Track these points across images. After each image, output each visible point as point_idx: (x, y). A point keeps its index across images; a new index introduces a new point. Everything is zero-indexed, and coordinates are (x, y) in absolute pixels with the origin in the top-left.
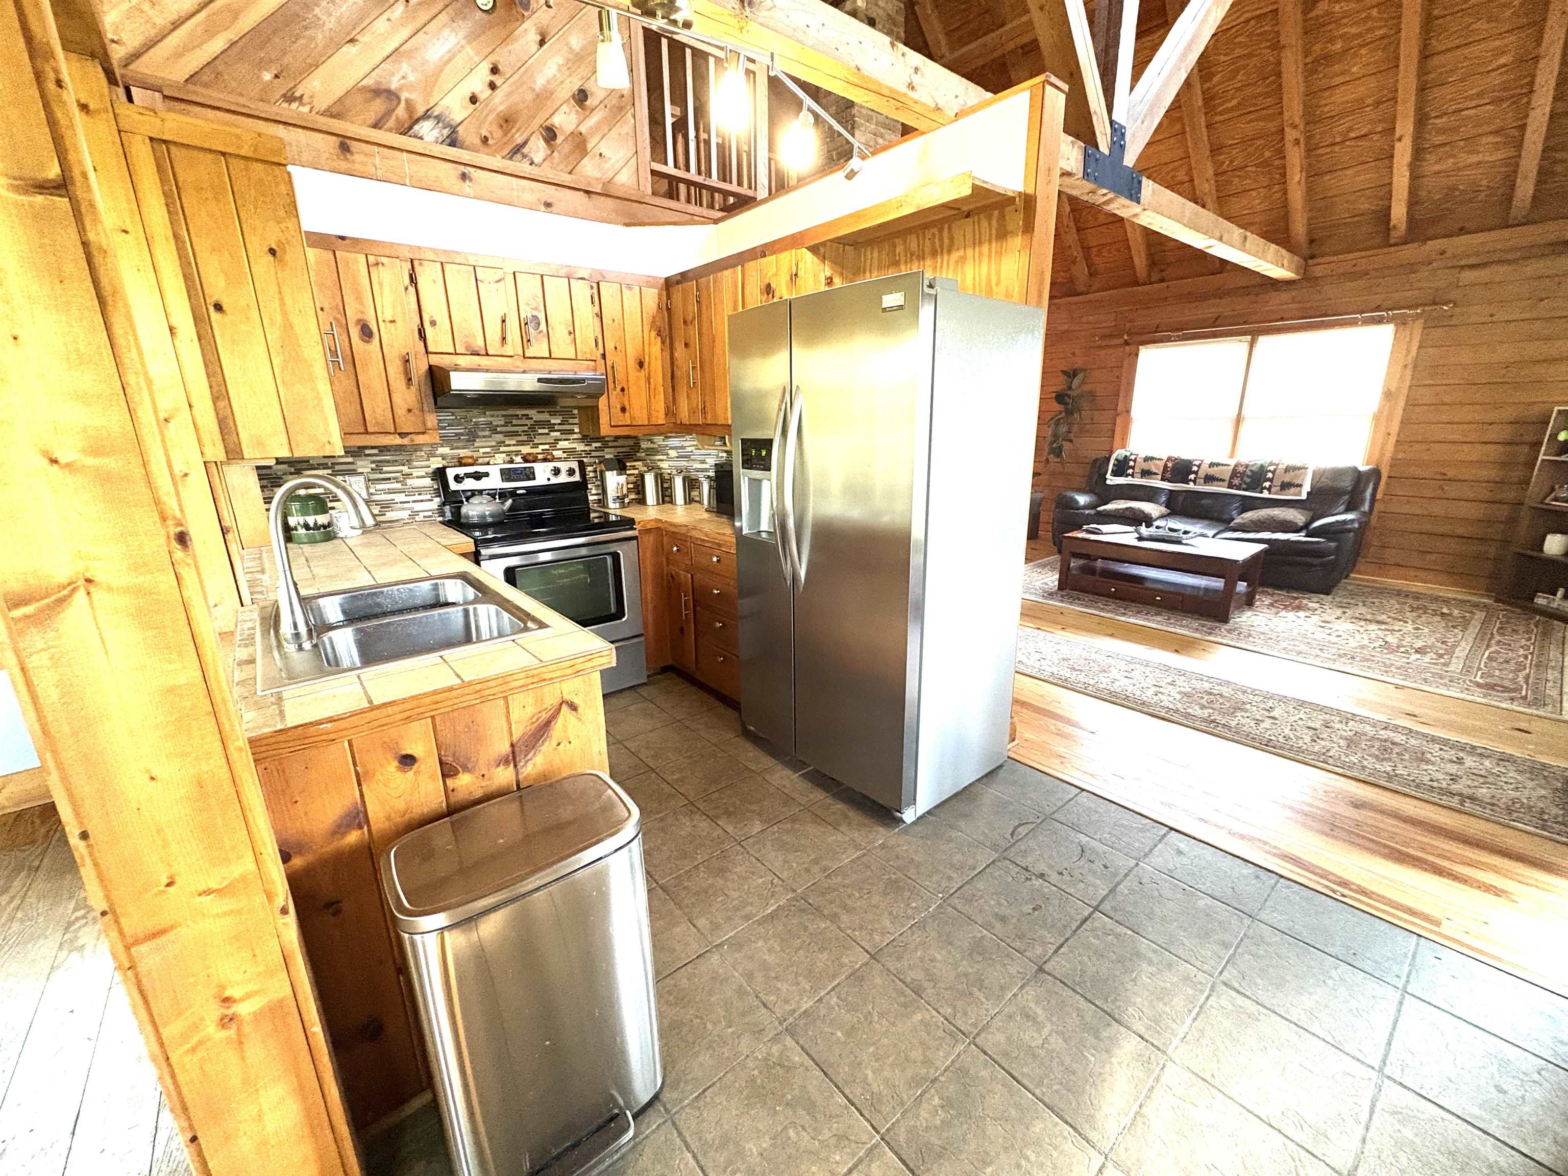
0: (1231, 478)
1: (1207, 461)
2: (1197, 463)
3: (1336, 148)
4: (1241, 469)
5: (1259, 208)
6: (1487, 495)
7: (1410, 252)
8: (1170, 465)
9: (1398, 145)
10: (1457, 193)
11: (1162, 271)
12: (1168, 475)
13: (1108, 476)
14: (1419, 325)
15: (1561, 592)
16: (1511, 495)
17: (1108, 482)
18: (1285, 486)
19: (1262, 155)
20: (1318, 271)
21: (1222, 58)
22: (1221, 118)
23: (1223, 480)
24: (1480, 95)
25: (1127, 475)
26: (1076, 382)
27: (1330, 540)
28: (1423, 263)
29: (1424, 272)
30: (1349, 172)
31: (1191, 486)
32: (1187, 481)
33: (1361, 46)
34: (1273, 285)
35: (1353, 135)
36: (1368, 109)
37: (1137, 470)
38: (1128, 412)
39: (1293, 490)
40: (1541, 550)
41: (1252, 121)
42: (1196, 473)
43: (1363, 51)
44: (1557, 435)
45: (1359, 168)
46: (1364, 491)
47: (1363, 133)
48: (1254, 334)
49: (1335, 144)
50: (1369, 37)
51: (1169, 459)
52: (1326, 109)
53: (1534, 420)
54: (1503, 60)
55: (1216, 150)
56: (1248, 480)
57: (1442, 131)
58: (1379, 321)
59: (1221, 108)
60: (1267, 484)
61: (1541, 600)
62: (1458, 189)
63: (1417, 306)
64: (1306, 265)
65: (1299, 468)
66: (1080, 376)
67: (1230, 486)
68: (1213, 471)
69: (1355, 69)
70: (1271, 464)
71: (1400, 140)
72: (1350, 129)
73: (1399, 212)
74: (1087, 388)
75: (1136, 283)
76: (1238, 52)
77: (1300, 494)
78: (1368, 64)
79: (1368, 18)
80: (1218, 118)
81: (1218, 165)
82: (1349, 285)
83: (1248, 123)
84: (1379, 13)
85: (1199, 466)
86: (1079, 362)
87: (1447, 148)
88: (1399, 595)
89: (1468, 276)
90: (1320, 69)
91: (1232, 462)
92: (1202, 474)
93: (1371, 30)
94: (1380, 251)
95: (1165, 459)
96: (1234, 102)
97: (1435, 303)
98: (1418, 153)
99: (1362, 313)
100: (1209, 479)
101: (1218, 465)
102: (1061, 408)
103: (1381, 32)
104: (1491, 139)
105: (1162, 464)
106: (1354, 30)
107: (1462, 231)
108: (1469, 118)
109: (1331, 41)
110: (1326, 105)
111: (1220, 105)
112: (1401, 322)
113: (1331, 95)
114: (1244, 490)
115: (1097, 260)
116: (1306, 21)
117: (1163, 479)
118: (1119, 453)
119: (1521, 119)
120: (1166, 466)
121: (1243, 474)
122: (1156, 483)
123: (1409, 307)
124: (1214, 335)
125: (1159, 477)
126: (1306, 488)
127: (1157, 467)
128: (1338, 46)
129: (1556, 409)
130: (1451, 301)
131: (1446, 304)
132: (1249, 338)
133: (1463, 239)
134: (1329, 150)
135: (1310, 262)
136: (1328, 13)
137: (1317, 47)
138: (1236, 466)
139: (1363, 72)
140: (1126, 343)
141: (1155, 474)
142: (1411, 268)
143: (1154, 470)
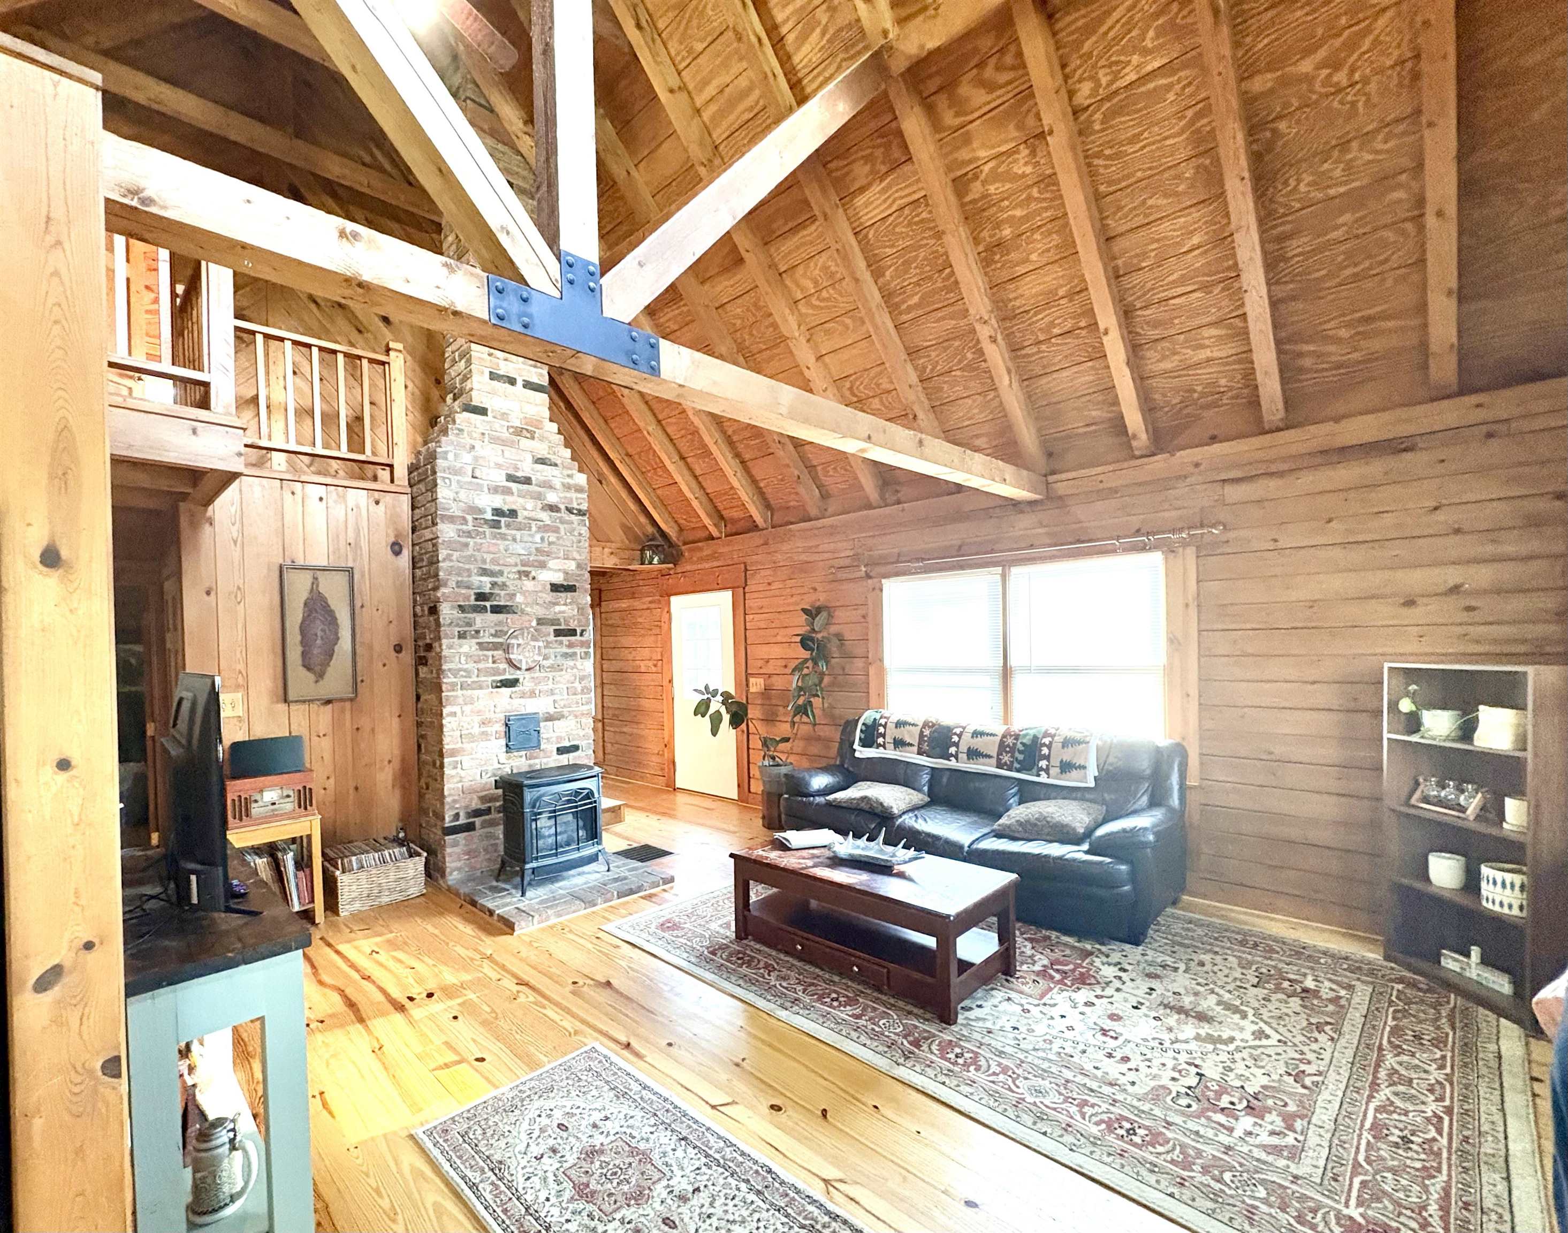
0: (999, 754)
1: (971, 729)
2: (958, 731)
3: (1043, 347)
4: (1010, 741)
5: (981, 417)
6: (1334, 786)
7: (1159, 463)
8: (927, 732)
9: (1105, 339)
10: (1196, 395)
11: (897, 491)
12: (925, 747)
13: (856, 746)
14: (1191, 552)
15: (1475, 952)
16: (1362, 786)
17: (857, 755)
18: (1066, 767)
19: (964, 357)
20: (1061, 488)
21: (889, 251)
22: (910, 316)
23: (990, 757)
24: (1182, 281)
25: (879, 746)
26: (819, 621)
27: (1119, 859)
28: (1178, 478)
29: (1181, 490)
30: (1065, 374)
31: (953, 763)
32: (947, 757)
33: (1033, 231)
34: (1014, 505)
35: (1056, 331)
36: (1062, 302)
37: (889, 739)
38: (881, 660)
39: (1074, 773)
40: (1427, 879)
41: (943, 318)
42: (957, 745)
43: (1037, 236)
44: (1397, 703)
45: (1075, 369)
46: (1168, 777)
47: (1066, 329)
48: (1006, 564)
49: (1040, 342)
50: (1038, 221)
51: (925, 725)
52: (1017, 303)
53: (1366, 679)
54: (1196, 240)
55: (913, 353)
56: (1021, 757)
57: (1156, 324)
58: (1143, 548)
59: (904, 307)
60: (1043, 764)
61: (1451, 962)
62: (1195, 391)
63: (1181, 530)
64: (1048, 483)
65: (1079, 743)
66: (824, 614)
67: (1000, 765)
68: (978, 743)
69: (1034, 257)
70: (1046, 735)
71: (1106, 333)
72: (1052, 324)
73: (1134, 420)
74: (833, 629)
75: (870, 506)
76: (901, 244)
77: (1084, 779)
78: (1048, 250)
79: (1029, 198)
80: (905, 317)
81: (920, 370)
82: (1099, 505)
83: (937, 321)
84: (1039, 192)
85: (960, 736)
86: (821, 598)
87: (1166, 344)
88: (1243, 943)
89: (1234, 493)
90: (997, 257)
91: (1000, 729)
92: (963, 748)
93: (1038, 212)
94: (1126, 465)
95: (921, 724)
96: (916, 299)
97: (1202, 526)
98: (1135, 349)
99: (1118, 538)
100: (973, 754)
101: (982, 734)
102: (806, 654)
103: (1049, 214)
104: (1214, 332)
105: (916, 731)
106: (1018, 213)
107: (1214, 439)
108: (1181, 307)
109: (998, 226)
110: (1016, 298)
111: (904, 301)
112: (1170, 550)
113: (1017, 288)
114: (1018, 771)
115: (826, 481)
116: (963, 205)
117: (919, 753)
118: (868, 716)
119: (1237, 308)
120: (921, 734)
121: (1013, 749)
122: (911, 756)
123: (1173, 531)
124: (961, 567)
125: (915, 749)
126: (1092, 771)
127: (910, 735)
128: (1007, 232)
129: (1387, 665)
130: (1220, 523)
131: (1214, 526)
132: (999, 570)
133: (1216, 448)
134: (1035, 350)
135: (1051, 479)
136: (985, 196)
137: (985, 234)
138: (1004, 736)
139: (1044, 260)
140: (868, 576)
141: (911, 745)
142: (1163, 484)
143: (908, 740)
